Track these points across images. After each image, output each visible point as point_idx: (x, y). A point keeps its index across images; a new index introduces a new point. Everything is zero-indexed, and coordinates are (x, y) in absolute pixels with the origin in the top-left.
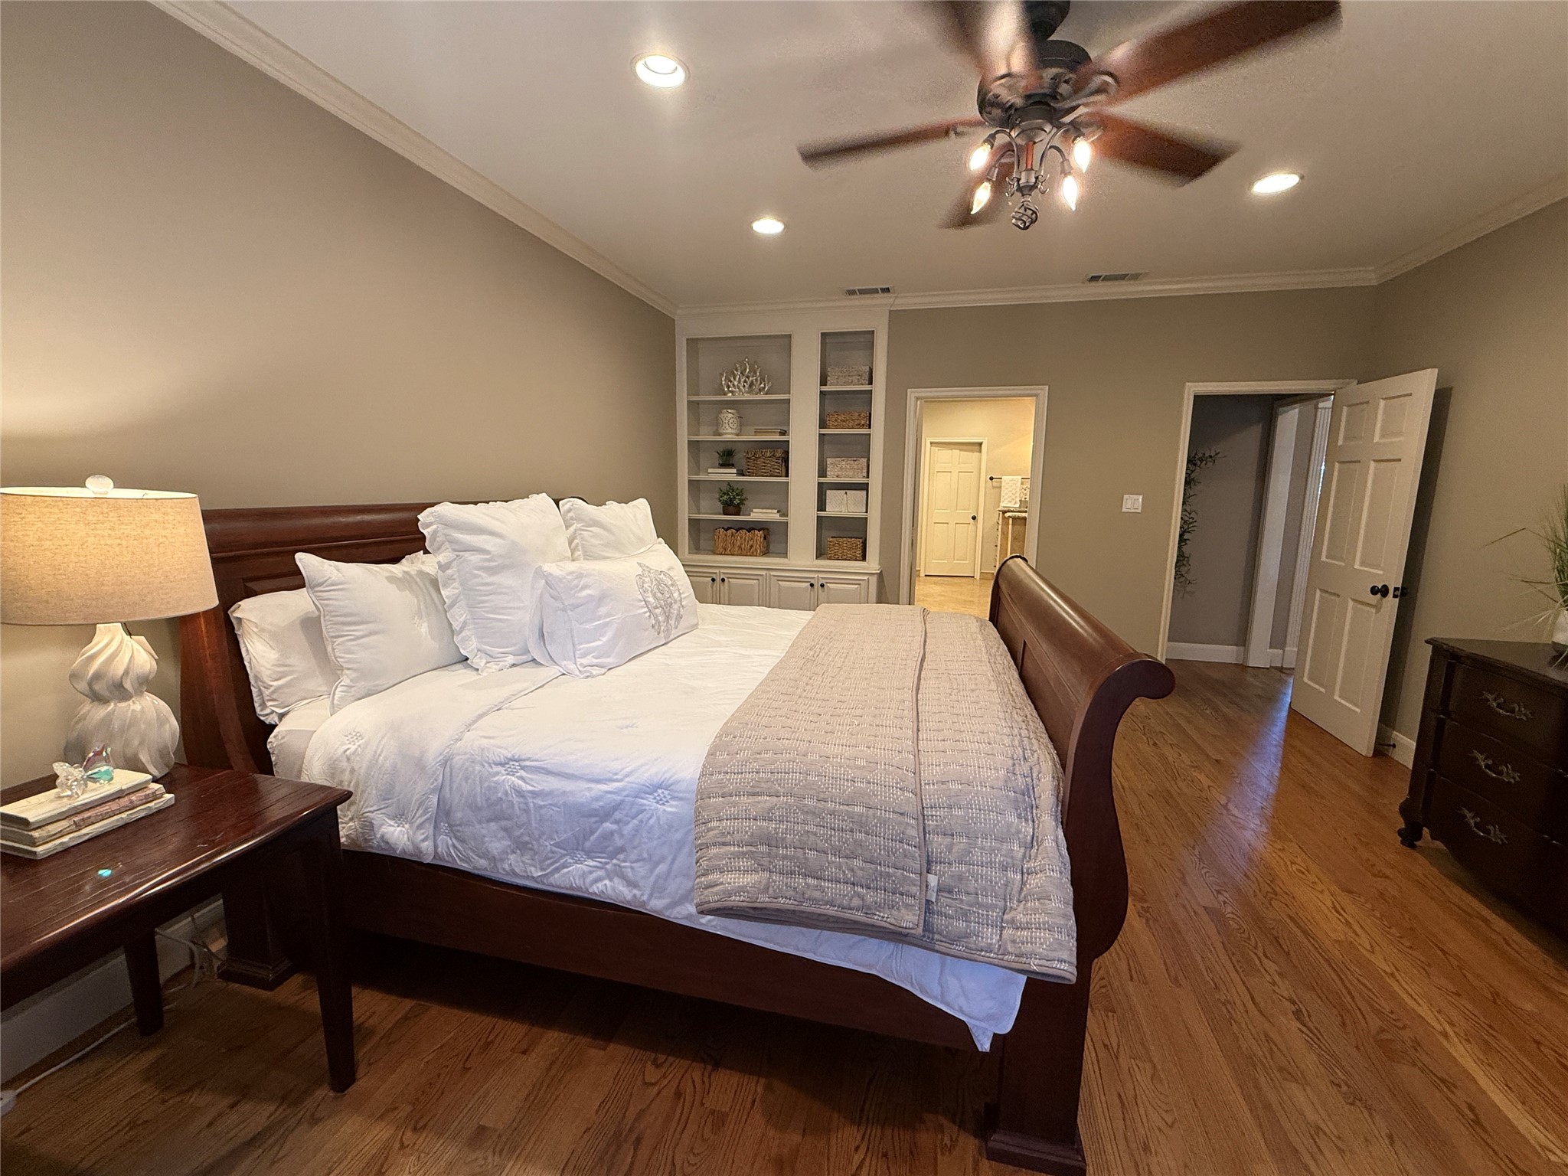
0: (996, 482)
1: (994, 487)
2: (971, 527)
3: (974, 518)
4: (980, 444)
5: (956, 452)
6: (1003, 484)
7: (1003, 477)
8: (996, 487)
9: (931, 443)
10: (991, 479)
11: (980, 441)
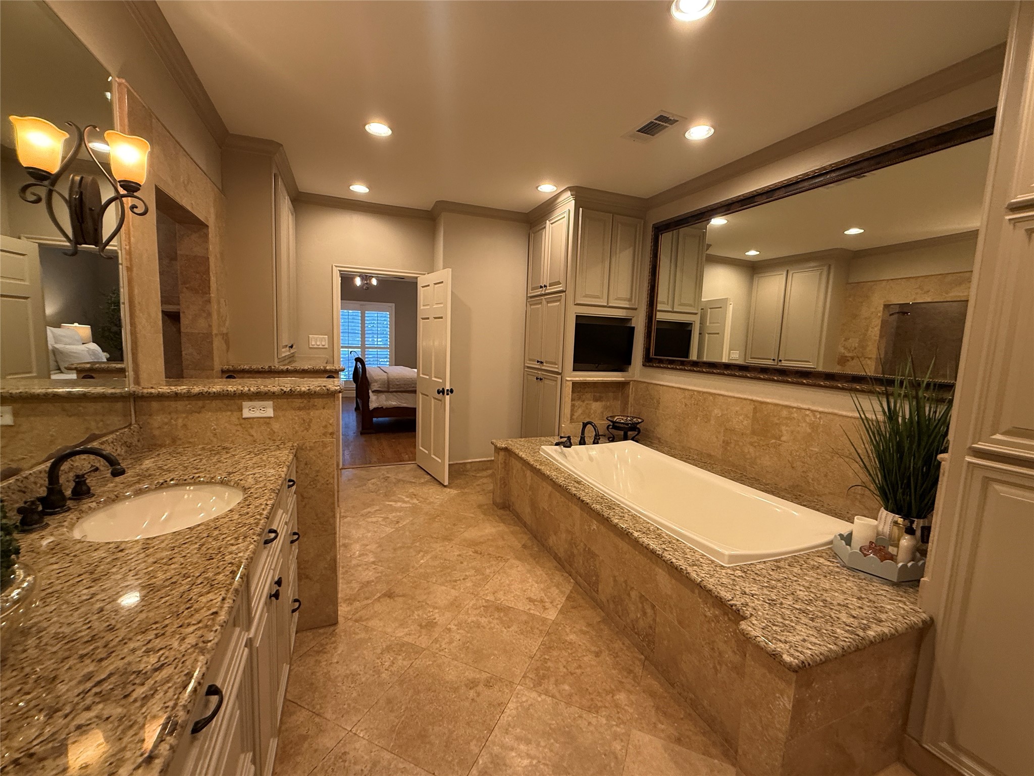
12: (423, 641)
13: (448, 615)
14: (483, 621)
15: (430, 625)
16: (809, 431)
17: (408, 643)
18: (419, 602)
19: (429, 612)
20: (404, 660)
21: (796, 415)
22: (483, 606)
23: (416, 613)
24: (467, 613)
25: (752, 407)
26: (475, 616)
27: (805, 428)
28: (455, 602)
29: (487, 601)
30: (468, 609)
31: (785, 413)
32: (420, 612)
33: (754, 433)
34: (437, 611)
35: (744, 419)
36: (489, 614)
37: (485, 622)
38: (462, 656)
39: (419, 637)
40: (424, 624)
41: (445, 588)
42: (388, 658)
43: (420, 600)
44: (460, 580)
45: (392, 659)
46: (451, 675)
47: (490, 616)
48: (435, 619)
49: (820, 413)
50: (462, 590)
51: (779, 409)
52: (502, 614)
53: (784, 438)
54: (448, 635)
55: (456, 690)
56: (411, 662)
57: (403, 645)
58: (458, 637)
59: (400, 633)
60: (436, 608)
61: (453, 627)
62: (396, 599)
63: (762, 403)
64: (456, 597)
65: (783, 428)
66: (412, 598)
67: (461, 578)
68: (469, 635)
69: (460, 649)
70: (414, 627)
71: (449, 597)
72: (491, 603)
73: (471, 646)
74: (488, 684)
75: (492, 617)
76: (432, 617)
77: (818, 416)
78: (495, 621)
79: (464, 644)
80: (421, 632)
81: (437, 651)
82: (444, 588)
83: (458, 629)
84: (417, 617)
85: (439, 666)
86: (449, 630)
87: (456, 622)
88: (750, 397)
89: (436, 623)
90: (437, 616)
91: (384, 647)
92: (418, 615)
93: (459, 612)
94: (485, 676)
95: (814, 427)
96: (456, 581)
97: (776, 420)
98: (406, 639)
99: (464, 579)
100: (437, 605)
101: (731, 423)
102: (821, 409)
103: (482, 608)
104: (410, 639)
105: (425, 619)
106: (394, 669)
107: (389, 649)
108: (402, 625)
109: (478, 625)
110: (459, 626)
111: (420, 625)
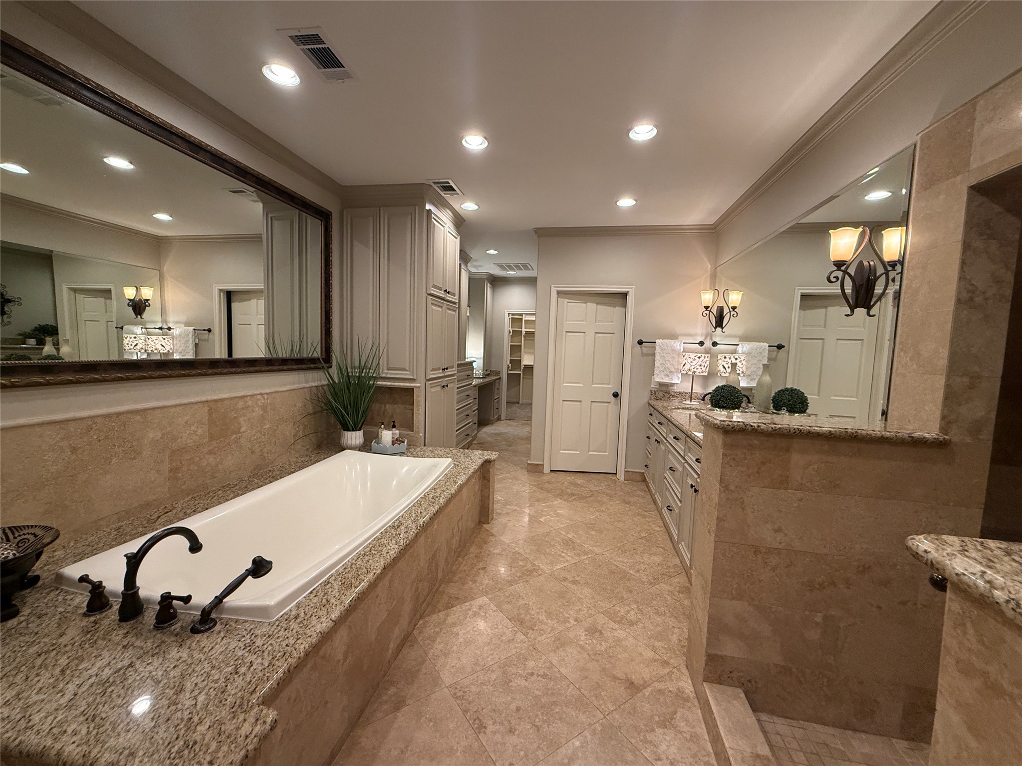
0: (646, 347)
1: (643, 355)
2: (612, 407)
3: (616, 395)
4: (625, 295)
5: (591, 306)
6: (658, 350)
7: (657, 341)
8: (647, 355)
9: (559, 293)
10: (640, 343)
11: (623, 289)
12: (601, 619)
13: (571, 635)
14: (543, 617)
15: (593, 631)
16: (261, 412)
17: (614, 621)
18: (597, 661)
19: (589, 645)
20: (619, 611)
21: (250, 402)
22: (533, 630)
23: (603, 649)
24: (553, 629)
25: (206, 409)
26: (546, 624)
27: (258, 412)
28: (559, 646)
29: (526, 634)
30: (549, 633)
31: (241, 404)
32: (598, 648)
33: (212, 438)
34: (581, 643)
35: (198, 428)
36: (534, 620)
37: (542, 615)
38: (574, 599)
39: (604, 624)
40: (598, 634)
41: (561, 670)
42: (632, 616)
43: (595, 663)
44: (538, 676)
45: (629, 615)
46: (587, 591)
47: (533, 619)
48: (586, 635)
49: (267, 394)
50: (544, 657)
51: (235, 402)
52: (523, 616)
53: (243, 429)
54: (579, 616)
55: (587, 583)
56: (614, 608)
57: (619, 622)
58: (571, 612)
59: (621, 634)
60: (582, 647)
61: (571, 621)
62: (624, 677)
63: (216, 401)
64: (555, 651)
65: (241, 419)
66: (604, 669)
67: (534, 678)
68: (561, 610)
69: (574, 603)
70: (607, 634)
71: (563, 654)
72: (524, 630)
73: (565, 602)
74: (565, 579)
75: (533, 617)
76: (588, 637)
77: (266, 398)
78: (533, 613)
79: (569, 606)
80: (602, 627)
81: (592, 608)
82: (563, 670)
83: (568, 618)
84: (603, 643)
85: (593, 598)
86: (576, 620)
87: (567, 625)
88: (204, 399)
89: (586, 631)
90: (583, 638)
91: (635, 626)
92: (601, 645)
93: (560, 632)
94: (565, 584)
95: (264, 408)
96: (544, 676)
97: (233, 414)
98: (616, 626)
99: (532, 674)
100: (579, 649)
101: (179, 440)
102: (268, 391)
103: (535, 629)
104: (612, 625)
105: (595, 638)
106: (627, 608)
107: (632, 624)
108: (618, 641)
109: (549, 615)
110: (566, 620)
111: (601, 633)
